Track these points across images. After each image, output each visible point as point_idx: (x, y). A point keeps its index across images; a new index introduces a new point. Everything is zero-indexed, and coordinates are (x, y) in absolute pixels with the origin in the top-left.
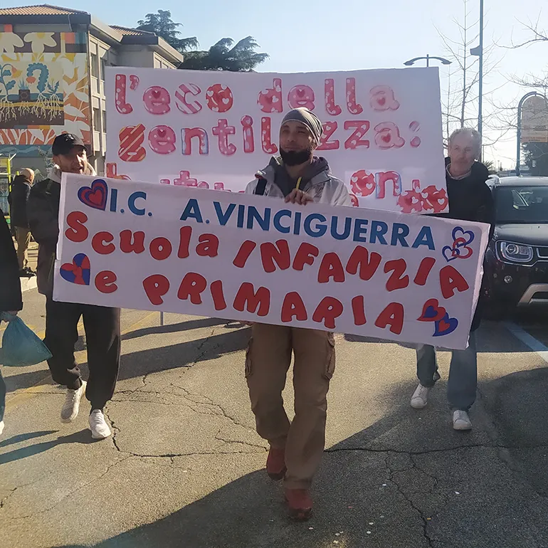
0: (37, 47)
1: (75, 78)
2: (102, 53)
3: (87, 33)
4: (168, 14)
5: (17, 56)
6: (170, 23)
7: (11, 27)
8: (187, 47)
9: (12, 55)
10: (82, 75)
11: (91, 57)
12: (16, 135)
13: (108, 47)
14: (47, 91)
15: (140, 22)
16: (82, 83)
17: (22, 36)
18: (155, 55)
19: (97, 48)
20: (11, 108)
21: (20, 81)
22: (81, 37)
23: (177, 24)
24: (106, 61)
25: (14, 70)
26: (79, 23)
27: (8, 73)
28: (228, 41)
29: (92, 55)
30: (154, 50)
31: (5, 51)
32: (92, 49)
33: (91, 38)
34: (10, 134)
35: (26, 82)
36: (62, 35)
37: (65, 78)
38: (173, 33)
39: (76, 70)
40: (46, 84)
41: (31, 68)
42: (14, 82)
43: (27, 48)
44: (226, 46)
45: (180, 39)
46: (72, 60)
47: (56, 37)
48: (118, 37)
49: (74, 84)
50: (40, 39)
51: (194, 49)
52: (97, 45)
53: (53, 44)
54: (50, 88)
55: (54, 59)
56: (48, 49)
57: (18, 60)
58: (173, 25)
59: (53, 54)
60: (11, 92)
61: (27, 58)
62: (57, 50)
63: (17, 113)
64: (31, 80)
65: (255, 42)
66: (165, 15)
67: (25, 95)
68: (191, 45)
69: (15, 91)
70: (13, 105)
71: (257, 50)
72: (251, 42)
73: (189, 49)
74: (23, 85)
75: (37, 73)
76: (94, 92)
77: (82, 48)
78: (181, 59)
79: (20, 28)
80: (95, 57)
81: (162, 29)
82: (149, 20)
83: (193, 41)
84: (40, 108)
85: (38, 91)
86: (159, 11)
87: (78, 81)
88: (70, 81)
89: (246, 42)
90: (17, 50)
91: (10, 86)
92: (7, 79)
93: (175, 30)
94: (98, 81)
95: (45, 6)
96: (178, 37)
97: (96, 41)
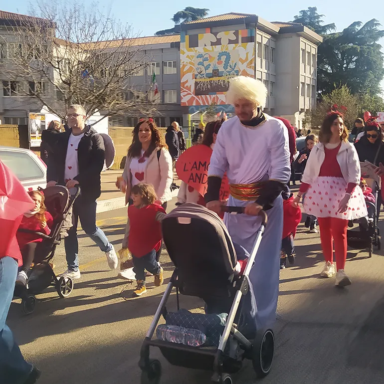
0: (224, 41)
2: (265, 41)
3: (256, 29)
4: (315, 9)
5: (212, 47)
6: (316, 15)
7: (209, 30)
9: (209, 47)
10: (250, 57)
11: (257, 45)
12: (210, 99)
13: (269, 37)
14: (229, 69)
15: (296, 17)
16: (251, 62)
17: (215, 34)
18: (301, 39)
19: (262, 38)
20: (207, 82)
21: (213, 64)
22: (251, 34)
23: (321, 16)
24: (268, 46)
25: (210, 56)
26: (250, 23)
27: (206, 59)
28: (358, 23)
29: (259, 43)
30: (300, 36)
31: (205, 45)
32: (258, 39)
34: (206, 99)
35: (217, 64)
36: (240, 32)
37: (241, 60)
38: (318, 22)
39: (247, 53)
40: (229, 64)
41: (221, 54)
42: (210, 65)
43: (218, 42)
44: (356, 27)
45: (323, 25)
46: (245, 48)
47: (236, 34)
48: (276, 29)
49: (245, 64)
50: (226, 35)
51: (333, 31)
52: (262, 36)
53: (234, 38)
54: (231, 68)
55: (234, 48)
56: (231, 42)
57: (213, 50)
58: (318, 17)
59: (234, 45)
60: (208, 71)
61: (218, 48)
62: (236, 42)
63: (211, 84)
64: (220, 62)
65: (378, 22)
66: (313, 10)
67: (216, 73)
68: (330, 29)
69: (210, 71)
70: (209, 80)
71: (379, 28)
72: (375, 22)
73: (328, 32)
74: (215, 66)
75: (223, 58)
76: (258, 68)
77: (252, 39)
78: (321, 39)
79: (214, 30)
81: (310, 20)
82: (301, 15)
83: (332, 26)
84: (224, 81)
85: (224, 70)
86: (309, 8)
87: (248, 61)
88: (243, 62)
89: (372, 23)
90: (212, 44)
91: (207, 67)
92: (206, 63)
93: (320, 19)
94: (261, 60)
95: (231, 13)
96: (321, 24)
97: (261, 33)
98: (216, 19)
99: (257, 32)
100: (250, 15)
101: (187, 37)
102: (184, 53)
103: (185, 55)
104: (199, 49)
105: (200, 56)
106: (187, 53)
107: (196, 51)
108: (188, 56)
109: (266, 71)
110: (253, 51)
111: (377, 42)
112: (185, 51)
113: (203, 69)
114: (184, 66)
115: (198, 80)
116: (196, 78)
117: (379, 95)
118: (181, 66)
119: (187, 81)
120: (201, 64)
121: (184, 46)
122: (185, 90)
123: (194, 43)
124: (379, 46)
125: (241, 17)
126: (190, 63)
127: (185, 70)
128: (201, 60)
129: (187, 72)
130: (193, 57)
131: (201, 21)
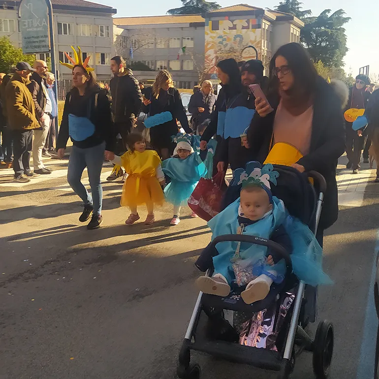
0: (239, 27)
1: (255, 41)
2: (267, 26)
3: (262, 19)
5: (230, 31)
6: (296, 2)
7: (227, 17)
8: (305, 15)
9: (228, 31)
10: (258, 40)
11: (262, 30)
13: (269, 23)
15: (281, 3)
16: (259, 43)
17: (232, 21)
18: (292, 26)
19: (265, 25)
21: (230, 44)
22: (259, 21)
23: (301, 3)
24: (268, 31)
25: (228, 37)
26: (258, 13)
27: (225, 40)
28: (329, 11)
30: (291, 23)
31: (224, 29)
35: (233, 44)
36: (251, 20)
37: (251, 41)
38: (298, 8)
39: (256, 37)
41: (236, 36)
42: (227, 44)
43: (234, 27)
44: (327, 14)
45: (302, 11)
46: (254, 32)
47: (248, 22)
48: (274, 17)
49: (254, 44)
50: (240, 22)
51: (309, 16)
53: (246, 25)
55: (246, 32)
56: (244, 28)
57: (230, 33)
58: (298, 4)
59: (245, 30)
61: (234, 32)
62: (247, 28)
64: (235, 42)
65: (344, 12)
67: (231, 51)
68: (307, 14)
69: (227, 48)
71: (344, 16)
72: (342, 11)
73: (306, 16)
75: (238, 39)
76: (263, 48)
77: (259, 26)
78: (303, 24)
79: (232, 18)
80: (264, 29)
81: (292, 6)
83: (309, 12)
88: (252, 43)
89: (340, 12)
90: (230, 28)
91: (225, 46)
92: (224, 43)
93: (299, 6)
94: (264, 41)
95: (242, 5)
96: (300, 10)
97: (265, 22)
98: (233, 10)
99: (263, 21)
100: (258, 8)
101: (210, 22)
102: (208, 34)
103: (209, 36)
104: (220, 32)
105: (220, 37)
106: (210, 34)
107: (217, 33)
108: (211, 37)
109: (266, 49)
110: (259, 35)
111: (342, 27)
112: (209, 32)
113: (222, 47)
114: (208, 44)
115: (218, 55)
116: (216, 53)
117: (342, 67)
118: (206, 44)
119: (210, 55)
120: (220, 43)
121: (208, 28)
122: (208, 62)
123: (215, 27)
124: (344, 30)
125: (250, 9)
126: (213, 42)
127: (208, 47)
128: (221, 40)
129: (210, 48)
130: (215, 37)
131: (221, 11)
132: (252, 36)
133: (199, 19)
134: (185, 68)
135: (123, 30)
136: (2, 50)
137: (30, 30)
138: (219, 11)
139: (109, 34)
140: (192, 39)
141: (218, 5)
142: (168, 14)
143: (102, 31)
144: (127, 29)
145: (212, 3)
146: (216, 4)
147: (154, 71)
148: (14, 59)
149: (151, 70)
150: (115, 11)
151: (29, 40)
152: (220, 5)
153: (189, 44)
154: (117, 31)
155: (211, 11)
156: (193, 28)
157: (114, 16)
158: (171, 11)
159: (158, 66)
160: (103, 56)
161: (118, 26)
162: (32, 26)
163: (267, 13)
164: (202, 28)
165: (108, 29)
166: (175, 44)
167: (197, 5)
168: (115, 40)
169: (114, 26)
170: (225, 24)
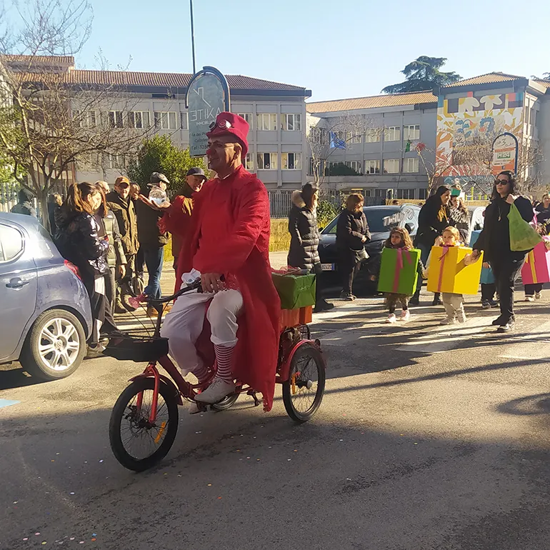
0: (489, 106)
1: (513, 125)
2: (532, 104)
3: (525, 93)
5: (475, 113)
7: (472, 93)
9: (471, 113)
10: (517, 124)
11: (525, 109)
12: (469, 169)
13: (535, 99)
14: (492, 136)
16: (518, 129)
17: (478, 99)
19: (530, 101)
21: (475, 131)
22: (520, 96)
24: (533, 109)
25: (471, 123)
26: (519, 84)
27: (467, 126)
31: (466, 111)
33: (527, 95)
34: (465, 169)
35: (478, 131)
36: (507, 95)
37: (506, 126)
39: (514, 119)
40: (493, 131)
41: (484, 120)
42: (471, 132)
43: (482, 107)
46: (512, 114)
47: (503, 98)
48: (543, 90)
49: (511, 131)
50: (490, 100)
52: (529, 99)
53: (500, 102)
55: (500, 113)
56: (496, 107)
57: (475, 116)
59: (499, 110)
60: (468, 139)
61: (481, 114)
62: (502, 107)
64: (482, 130)
67: (477, 141)
69: (470, 139)
74: (476, 134)
75: (487, 125)
76: (525, 135)
77: (520, 104)
79: (477, 94)
80: (527, 107)
87: (514, 128)
88: (508, 129)
90: (475, 109)
91: (467, 135)
92: (466, 130)
94: (527, 126)
95: (493, 73)
97: (528, 97)
98: (480, 81)
99: (527, 96)
100: (515, 77)
101: (446, 102)
102: (441, 119)
103: (443, 121)
104: (460, 115)
105: (460, 122)
106: (445, 119)
107: (455, 117)
108: (446, 123)
109: (531, 137)
110: (520, 117)
112: (443, 116)
113: (462, 136)
114: (441, 133)
115: (456, 149)
116: (454, 147)
118: (438, 133)
119: (443, 150)
120: (460, 130)
121: (441, 112)
122: (440, 159)
123: (453, 108)
125: (510, 79)
126: (448, 130)
127: (442, 138)
128: (460, 126)
129: (445, 139)
130: (451, 123)
131: (462, 84)
132: (510, 118)
133: (428, 97)
134: (406, 170)
135: (320, 119)
136: (161, 153)
137: (200, 123)
138: (459, 84)
139: (301, 126)
140: (418, 127)
141: (457, 76)
142: (384, 93)
143: (291, 122)
144: (326, 118)
145: (448, 73)
146: (455, 74)
147: (362, 175)
148: (176, 165)
149: (358, 175)
150: (309, 93)
151: (198, 138)
152: (461, 76)
153: (413, 135)
154: (312, 121)
155: (447, 84)
156: (418, 112)
157: (307, 100)
158: (388, 89)
159: (367, 168)
160: (291, 157)
161: (312, 114)
162: (203, 118)
163: (532, 84)
164: (434, 110)
165: (299, 120)
166: (392, 136)
167: (427, 77)
168: (308, 133)
169: (307, 114)
170: (468, 102)
